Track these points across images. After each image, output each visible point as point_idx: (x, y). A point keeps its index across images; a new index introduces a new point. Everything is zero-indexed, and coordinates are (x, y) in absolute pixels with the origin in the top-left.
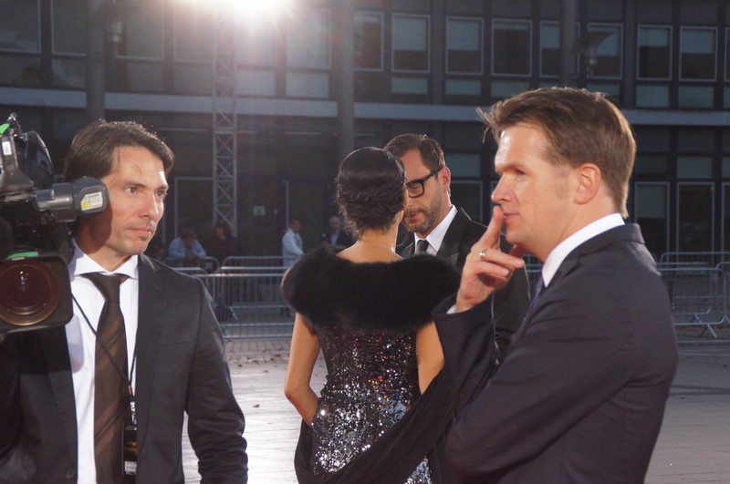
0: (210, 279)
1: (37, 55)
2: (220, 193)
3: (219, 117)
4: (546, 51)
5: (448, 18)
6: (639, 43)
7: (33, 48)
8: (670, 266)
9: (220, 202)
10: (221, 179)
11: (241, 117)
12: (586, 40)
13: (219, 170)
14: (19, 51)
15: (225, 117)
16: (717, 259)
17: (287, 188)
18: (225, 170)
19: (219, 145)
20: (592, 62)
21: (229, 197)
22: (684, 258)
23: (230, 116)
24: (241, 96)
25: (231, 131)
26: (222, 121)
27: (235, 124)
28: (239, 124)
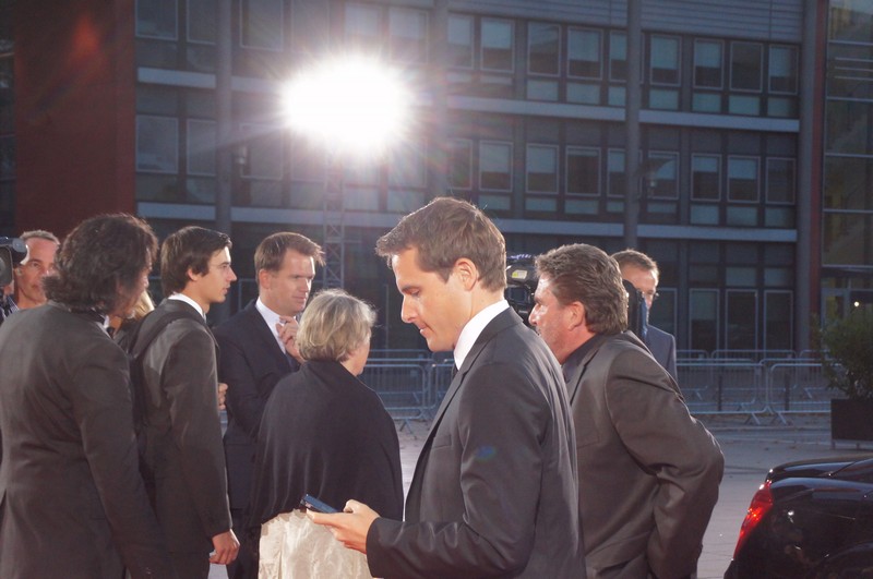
1: (173, 175)
3: (329, 228)
4: (614, 175)
5: (528, 145)
6: (693, 169)
7: (171, 168)
8: (720, 362)
10: (330, 281)
11: (348, 228)
12: (648, 165)
13: (329, 274)
14: (160, 171)
15: (335, 229)
16: (760, 357)
17: (388, 290)
18: (333, 274)
19: (329, 252)
20: (653, 184)
22: (731, 355)
24: (347, 210)
25: (339, 240)
26: (331, 232)
27: (343, 235)
28: (346, 234)
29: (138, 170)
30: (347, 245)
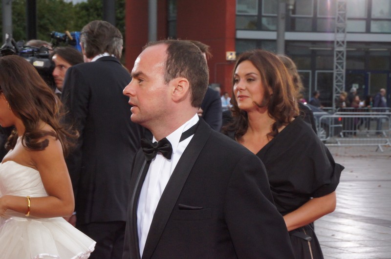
0: (332, 118)
1: (255, 16)
2: (337, 78)
3: (338, 42)
7: (254, 12)
9: (337, 82)
10: (337, 71)
11: (348, 42)
13: (337, 67)
15: (340, 43)
17: (370, 76)
18: (340, 67)
19: (337, 55)
21: (341, 80)
23: (343, 42)
24: (348, 33)
25: (343, 49)
26: (339, 44)
27: (345, 46)
28: (347, 45)
29: (237, 13)
30: (347, 51)
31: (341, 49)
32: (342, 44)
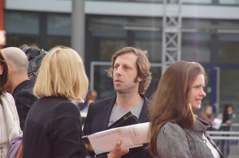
15: (172, 20)
17: (218, 73)
23: (176, 19)
24: (184, 4)
25: (176, 29)
26: (170, 22)
27: (179, 24)
28: (183, 24)
30: (184, 34)
31: (173, 30)
32: (175, 22)
